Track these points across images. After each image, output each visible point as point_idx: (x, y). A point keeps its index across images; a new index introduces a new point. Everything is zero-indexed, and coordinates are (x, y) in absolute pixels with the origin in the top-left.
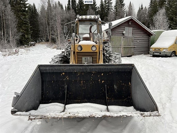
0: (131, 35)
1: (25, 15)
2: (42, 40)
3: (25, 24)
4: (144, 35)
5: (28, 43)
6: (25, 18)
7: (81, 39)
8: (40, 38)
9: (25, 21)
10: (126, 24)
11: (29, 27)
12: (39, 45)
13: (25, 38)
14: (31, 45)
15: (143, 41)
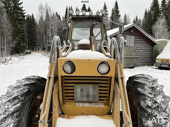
0: (132, 44)
1: (21, 24)
2: (39, 49)
3: (21, 32)
4: (147, 44)
5: (24, 51)
6: (22, 27)
7: (76, 48)
8: (37, 46)
9: (21, 30)
10: (128, 33)
11: (25, 35)
12: (35, 53)
13: (20, 46)
14: (27, 53)
15: (146, 50)
